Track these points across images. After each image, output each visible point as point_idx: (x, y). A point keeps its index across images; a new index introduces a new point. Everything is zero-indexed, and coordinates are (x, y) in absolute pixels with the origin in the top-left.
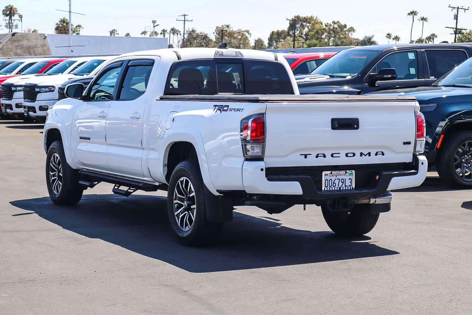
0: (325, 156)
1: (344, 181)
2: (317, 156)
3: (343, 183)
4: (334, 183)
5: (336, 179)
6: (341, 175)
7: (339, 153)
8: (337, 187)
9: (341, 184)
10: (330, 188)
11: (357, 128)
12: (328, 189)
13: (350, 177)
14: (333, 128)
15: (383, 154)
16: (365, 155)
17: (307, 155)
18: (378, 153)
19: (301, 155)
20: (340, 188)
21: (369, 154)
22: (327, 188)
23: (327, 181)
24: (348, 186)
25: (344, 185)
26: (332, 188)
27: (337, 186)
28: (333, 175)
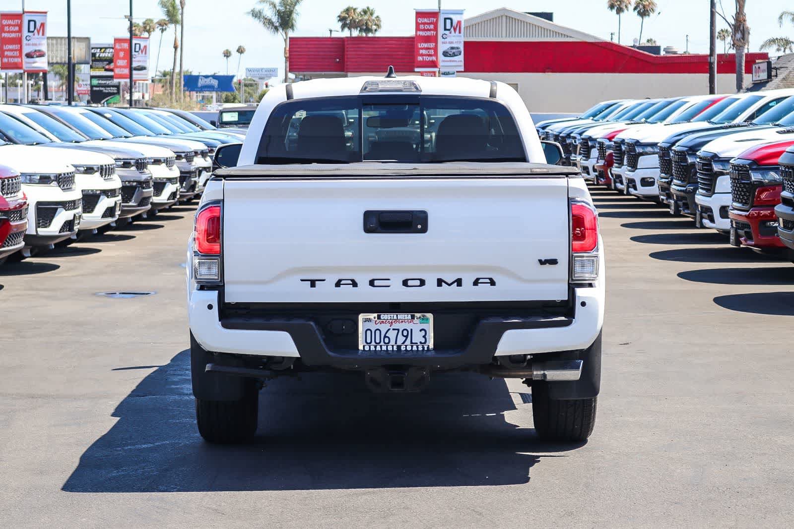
0: (355, 284)
1: (408, 334)
2: (338, 284)
3: (407, 337)
4: (385, 337)
5: (389, 329)
6: (402, 322)
7: (389, 280)
8: (393, 346)
9: (401, 339)
10: (375, 347)
11: (424, 230)
12: (373, 348)
13: (424, 326)
14: (368, 229)
15: (492, 283)
16: (449, 285)
17: (317, 282)
18: (481, 281)
19: (302, 280)
20: (399, 347)
21: (459, 282)
22: (370, 346)
23: (369, 332)
24: (419, 344)
25: (408, 342)
26: (381, 346)
27: (392, 342)
28: (384, 321)
